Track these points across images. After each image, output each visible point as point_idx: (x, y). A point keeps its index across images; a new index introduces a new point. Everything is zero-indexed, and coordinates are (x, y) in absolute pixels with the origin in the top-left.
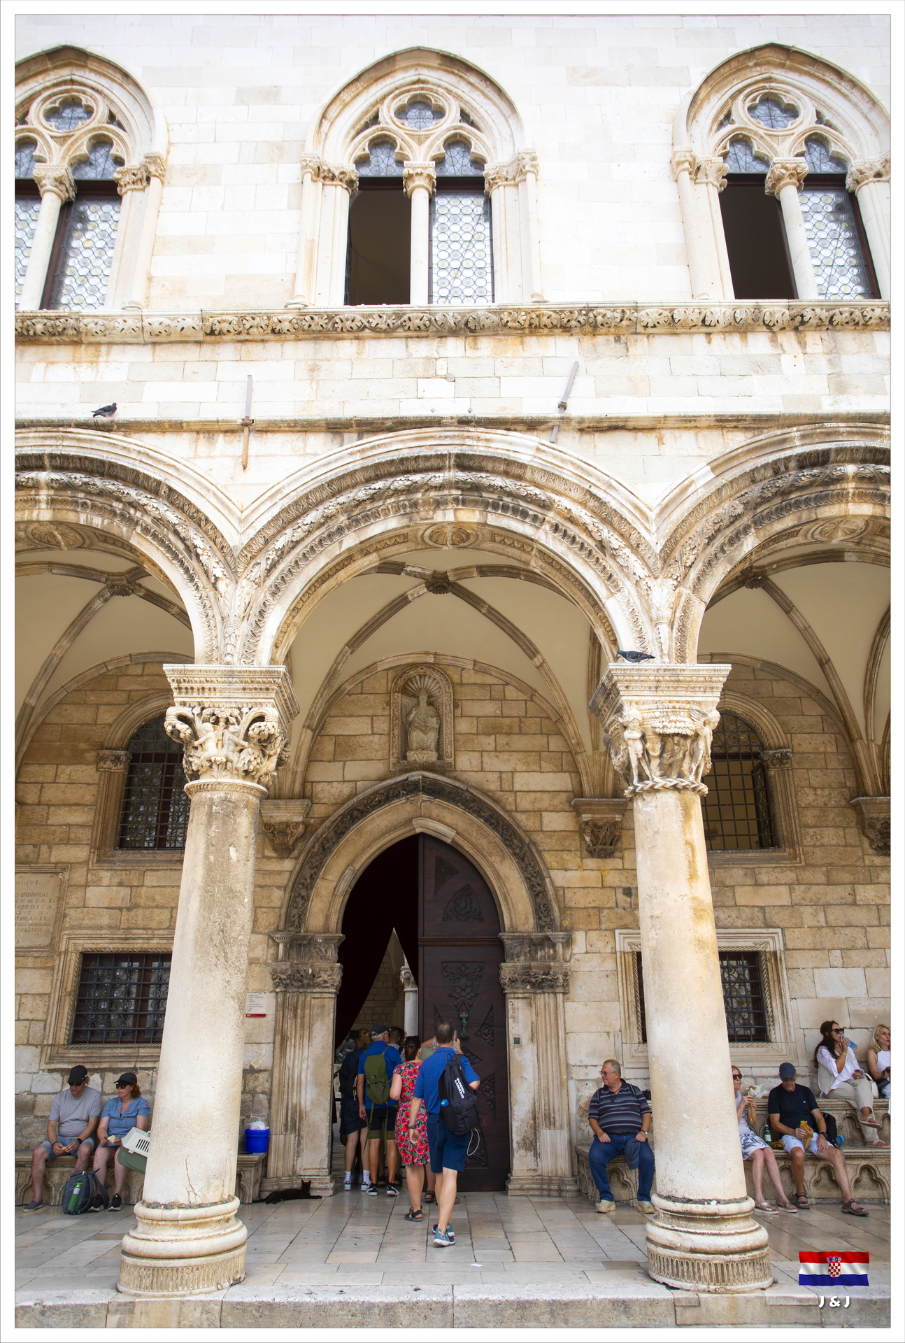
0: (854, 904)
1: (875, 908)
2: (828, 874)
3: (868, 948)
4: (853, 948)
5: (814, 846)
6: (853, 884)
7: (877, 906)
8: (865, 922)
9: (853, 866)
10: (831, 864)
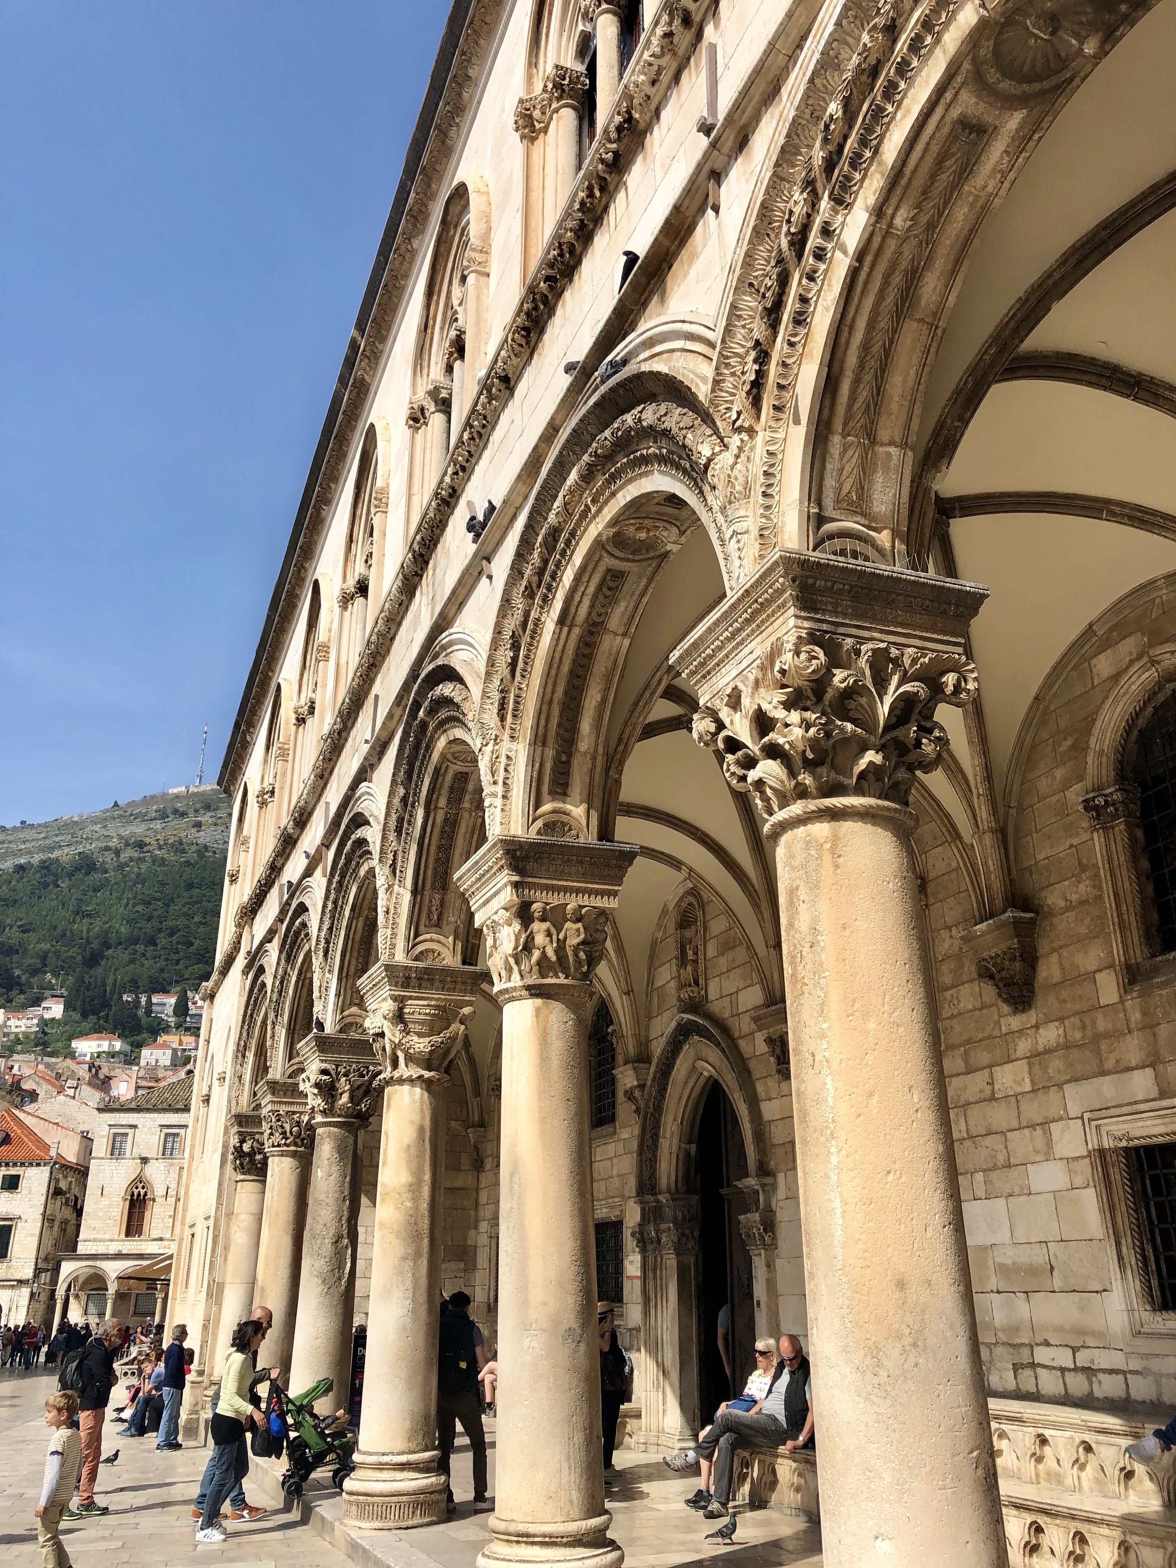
0: (993, 1098)
1: (1013, 1100)
2: (966, 1057)
3: (1009, 1166)
4: (995, 1168)
5: (953, 1017)
6: (990, 1066)
7: (1016, 1096)
8: (1004, 1126)
9: (990, 1037)
10: (969, 1041)
